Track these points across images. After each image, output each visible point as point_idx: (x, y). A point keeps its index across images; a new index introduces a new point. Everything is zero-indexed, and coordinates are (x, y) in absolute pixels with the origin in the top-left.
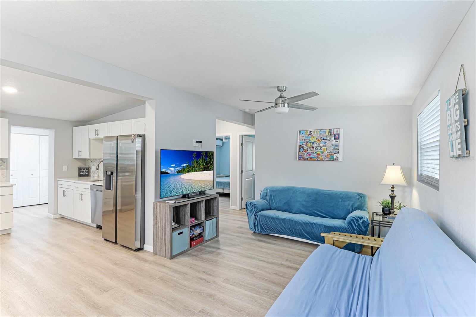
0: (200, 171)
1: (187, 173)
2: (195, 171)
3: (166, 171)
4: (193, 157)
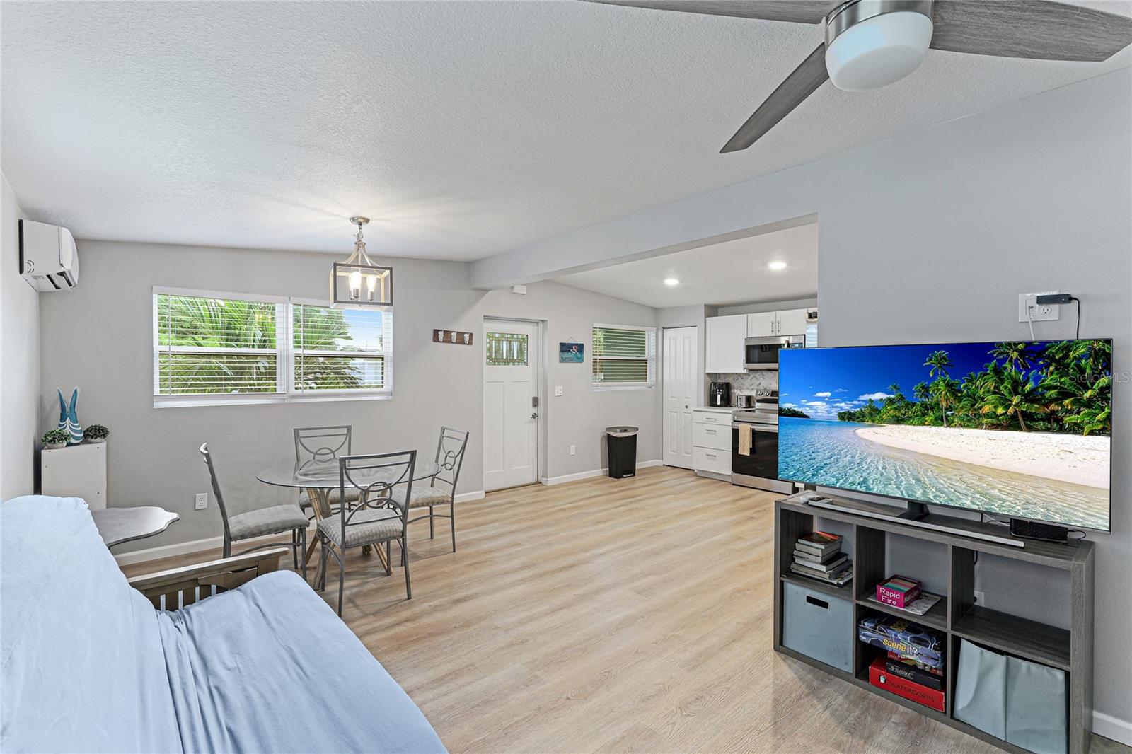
0: (979, 426)
1: (890, 426)
2: (940, 421)
3: (797, 409)
4: (930, 367)
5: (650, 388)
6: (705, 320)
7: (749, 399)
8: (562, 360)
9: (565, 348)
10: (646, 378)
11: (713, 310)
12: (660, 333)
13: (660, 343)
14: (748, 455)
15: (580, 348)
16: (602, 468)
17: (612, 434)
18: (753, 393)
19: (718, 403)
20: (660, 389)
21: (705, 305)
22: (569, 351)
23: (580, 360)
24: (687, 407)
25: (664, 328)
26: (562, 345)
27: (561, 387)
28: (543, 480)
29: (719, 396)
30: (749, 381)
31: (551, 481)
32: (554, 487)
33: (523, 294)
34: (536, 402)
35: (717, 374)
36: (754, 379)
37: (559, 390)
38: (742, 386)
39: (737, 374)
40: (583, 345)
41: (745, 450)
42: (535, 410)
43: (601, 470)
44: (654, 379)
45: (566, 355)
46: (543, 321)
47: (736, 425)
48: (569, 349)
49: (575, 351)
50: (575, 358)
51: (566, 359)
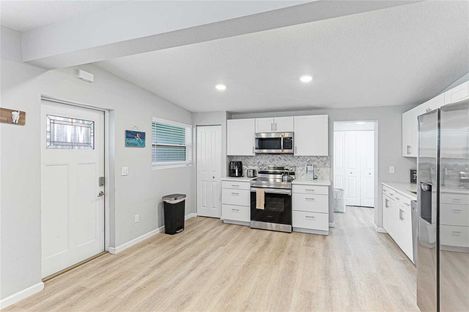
5: (188, 165)
6: (227, 120)
7: (254, 171)
8: (128, 145)
9: (130, 135)
10: (185, 159)
11: (231, 115)
12: (195, 129)
13: (194, 136)
14: (263, 208)
15: (143, 135)
16: (159, 227)
17: (168, 201)
18: (256, 168)
19: (237, 175)
20: (195, 167)
21: (226, 111)
22: (134, 138)
23: (143, 145)
24: (214, 177)
25: (197, 126)
26: (127, 132)
27: (127, 168)
28: (110, 249)
29: (237, 170)
30: (252, 160)
31: (118, 249)
32: (122, 255)
33: (90, 82)
34: (102, 182)
35: (231, 156)
36: (256, 160)
37: (125, 170)
38: (248, 163)
39: (244, 156)
40: (145, 133)
41: (260, 205)
42: (102, 189)
43: (158, 229)
44: (191, 159)
45: (131, 141)
46: (109, 110)
47: (254, 189)
48: (134, 136)
49: (138, 138)
50: (138, 144)
51: (131, 144)
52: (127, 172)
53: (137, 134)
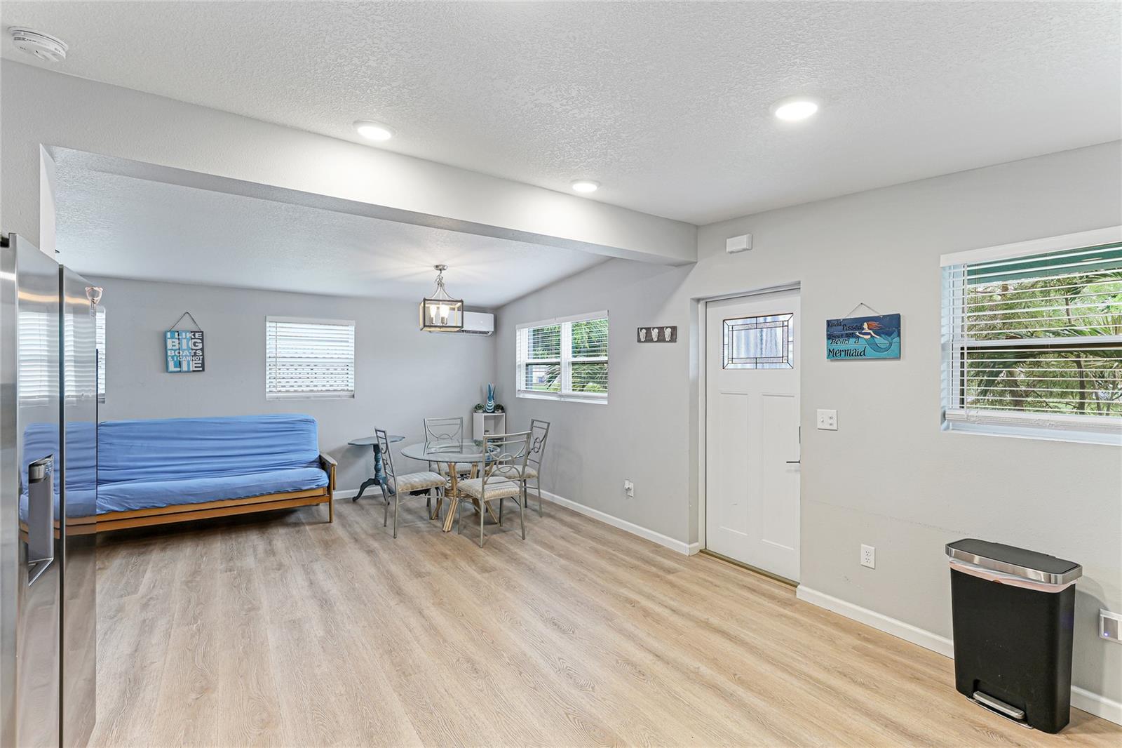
8: (831, 355)
9: (841, 330)
15: (889, 324)
22: (852, 335)
23: (890, 353)
26: (834, 324)
37: (825, 417)
40: (898, 316)
48: (851, 332)
49: (869, 334)
50: (869, 349)
51: (843, 353)
52: (834, 421)
53: (862, 325)
